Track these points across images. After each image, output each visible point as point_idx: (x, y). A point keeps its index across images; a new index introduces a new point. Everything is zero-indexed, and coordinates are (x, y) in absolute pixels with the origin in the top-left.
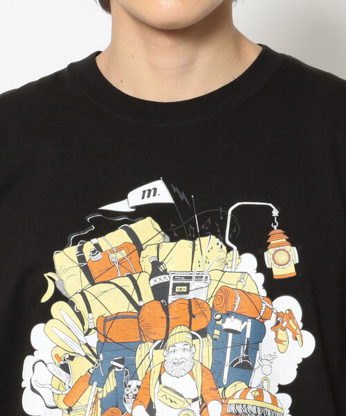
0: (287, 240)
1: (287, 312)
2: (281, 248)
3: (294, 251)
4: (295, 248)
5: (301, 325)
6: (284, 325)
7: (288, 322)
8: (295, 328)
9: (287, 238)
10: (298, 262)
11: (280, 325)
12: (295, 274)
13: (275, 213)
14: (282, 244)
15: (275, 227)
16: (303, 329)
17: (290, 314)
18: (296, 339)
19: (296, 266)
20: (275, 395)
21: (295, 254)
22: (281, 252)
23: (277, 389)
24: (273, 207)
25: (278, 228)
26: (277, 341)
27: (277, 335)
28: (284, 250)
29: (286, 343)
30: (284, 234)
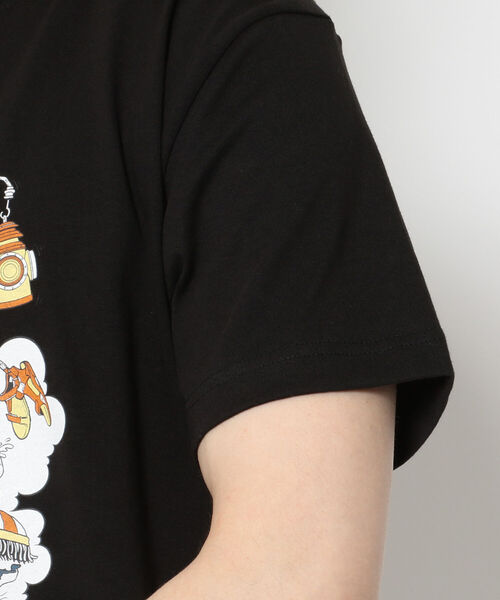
0: (20, 239)
1: (23, 366)
2: (10, 254)
3: (29, 258)
4: (32, 252)
5: (44, 387)
6: (20, 389)
7: (26, 383)
8: (37, 393)
9: (21, 235)
10: (35, 276)
11: (13, 391)
12: (31, 298)
13: (9, 193)
14: (13, 248)
15: (5, 218)
16: (49, 394)
17: (27, 370)
18: (42, 414)
19: (33, 283)
20: (12, 514)
21: (31, 263)
22: (10, 261)
23: (16, 503)
24: (8, 183)
25: (9, 219)
26: (12, 418)
27: (10, 409)
28: (14, 257)
29: (27, 421)
30: (17, 228)
